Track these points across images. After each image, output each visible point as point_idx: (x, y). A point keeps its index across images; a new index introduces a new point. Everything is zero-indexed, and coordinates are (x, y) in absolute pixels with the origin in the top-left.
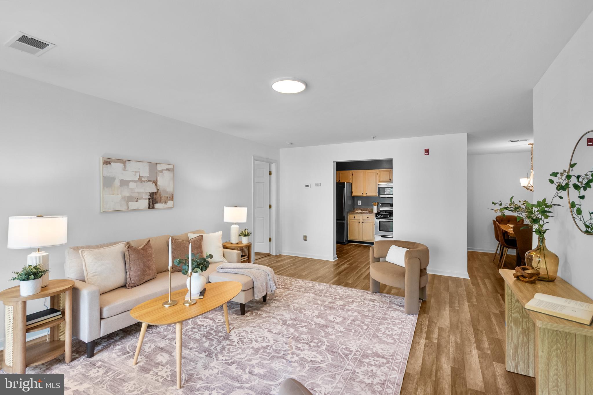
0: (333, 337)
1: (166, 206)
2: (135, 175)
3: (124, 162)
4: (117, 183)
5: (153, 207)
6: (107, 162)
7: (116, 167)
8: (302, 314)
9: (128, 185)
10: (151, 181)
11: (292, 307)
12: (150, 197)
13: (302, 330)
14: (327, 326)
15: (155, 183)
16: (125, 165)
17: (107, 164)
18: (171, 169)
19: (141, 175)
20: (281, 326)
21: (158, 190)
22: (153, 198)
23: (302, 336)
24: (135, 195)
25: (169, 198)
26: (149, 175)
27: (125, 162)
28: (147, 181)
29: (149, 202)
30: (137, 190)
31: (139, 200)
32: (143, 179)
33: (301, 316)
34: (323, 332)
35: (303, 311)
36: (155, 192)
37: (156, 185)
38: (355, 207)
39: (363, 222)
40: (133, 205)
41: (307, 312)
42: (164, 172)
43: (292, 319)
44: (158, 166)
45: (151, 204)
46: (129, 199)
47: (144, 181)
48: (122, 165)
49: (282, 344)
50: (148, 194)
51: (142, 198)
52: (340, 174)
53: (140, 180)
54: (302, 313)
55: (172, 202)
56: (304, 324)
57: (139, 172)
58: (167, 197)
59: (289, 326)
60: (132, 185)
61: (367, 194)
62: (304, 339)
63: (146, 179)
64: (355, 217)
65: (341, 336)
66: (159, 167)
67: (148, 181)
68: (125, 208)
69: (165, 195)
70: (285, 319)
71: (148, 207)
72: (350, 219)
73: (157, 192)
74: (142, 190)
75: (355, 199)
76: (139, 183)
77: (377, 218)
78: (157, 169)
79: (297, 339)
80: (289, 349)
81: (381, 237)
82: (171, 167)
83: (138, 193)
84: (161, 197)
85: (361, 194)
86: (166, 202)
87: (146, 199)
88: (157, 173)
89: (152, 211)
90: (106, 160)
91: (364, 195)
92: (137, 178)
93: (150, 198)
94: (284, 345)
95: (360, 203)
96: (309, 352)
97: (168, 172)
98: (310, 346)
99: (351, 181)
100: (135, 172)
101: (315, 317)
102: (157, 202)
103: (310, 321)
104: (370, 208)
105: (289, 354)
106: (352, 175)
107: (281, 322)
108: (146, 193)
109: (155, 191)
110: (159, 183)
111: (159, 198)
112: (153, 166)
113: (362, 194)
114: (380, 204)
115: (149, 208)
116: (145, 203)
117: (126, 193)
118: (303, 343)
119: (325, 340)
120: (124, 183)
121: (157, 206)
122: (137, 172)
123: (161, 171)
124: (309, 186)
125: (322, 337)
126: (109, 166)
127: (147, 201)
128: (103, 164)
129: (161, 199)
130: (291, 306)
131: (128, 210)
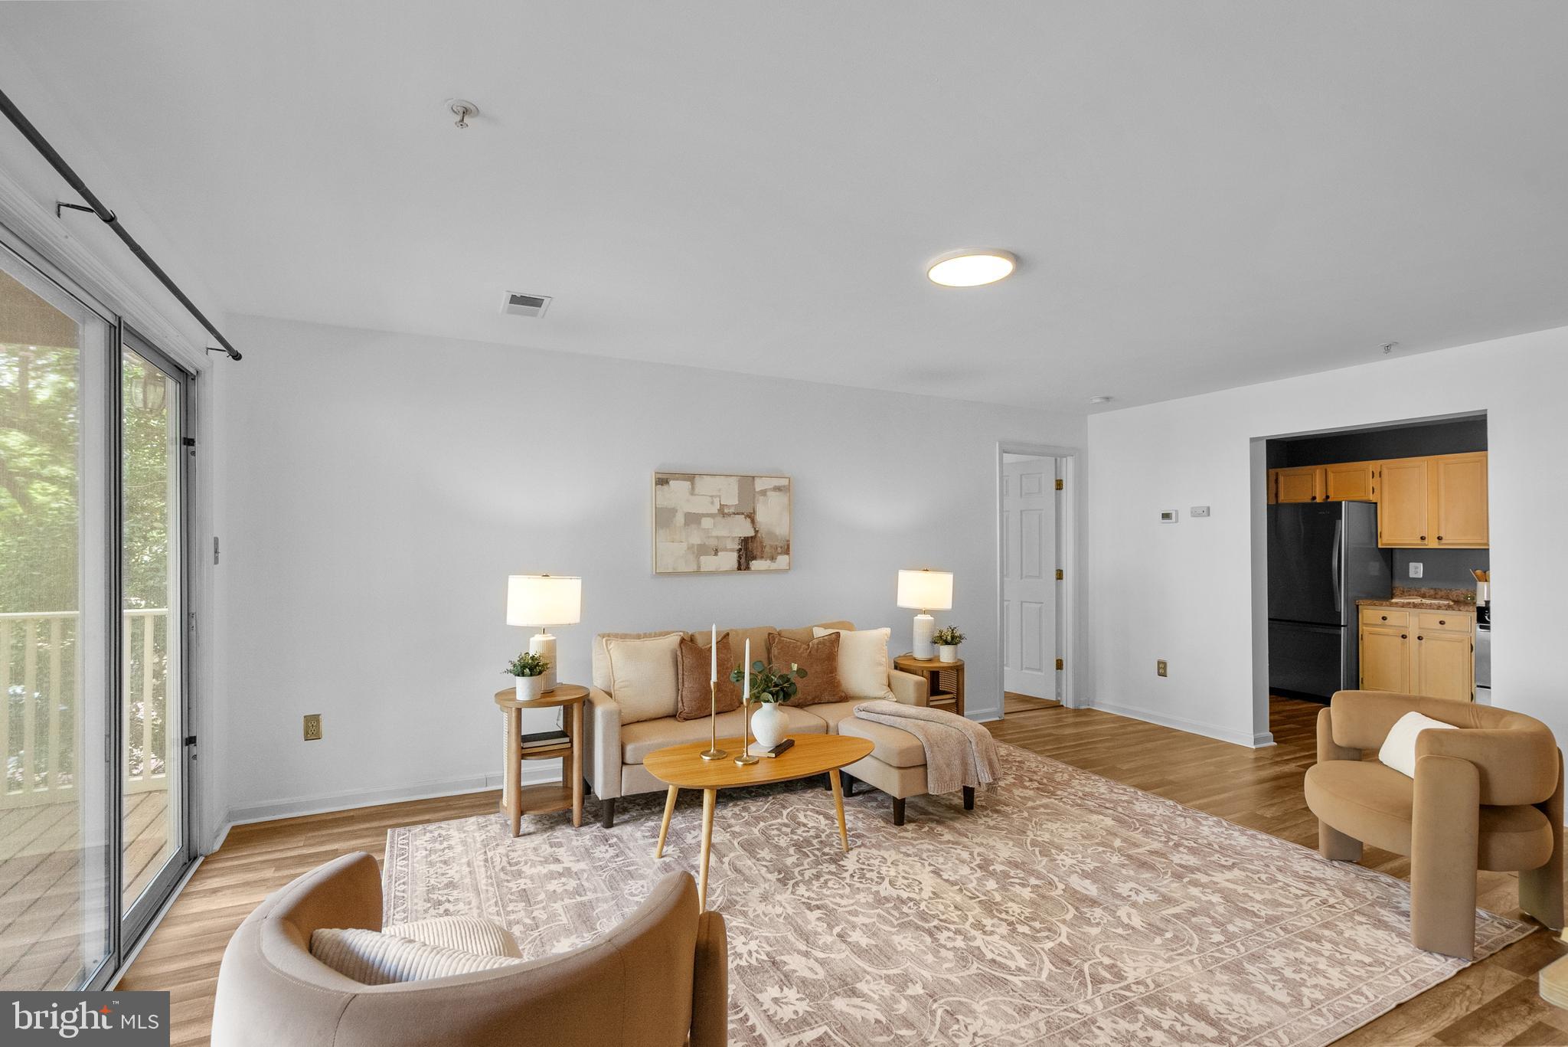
0: (1094, 931)
1: (774, 566)
2: (712, 503)
3: (691, 478)
4: (680, 519)
5: (748, 568)
6: (662, 481)
7: (678, 487)
8: (1045, 859)
9: (700, 523)
10: (743, 514)
11: (1032, 836)
12: (740, 547)
13: (1018, 892)
14: (1094, 903)
15: (751, 517)
16: (693, 484)
17: (662, 485)
18: (784, 486)
19: (722, 503)
20: (972, 868)
21: (756, 532)
22: (746, 549)
23: (1010, 904)
24: (713, 543)
25: (779, 549)
26: (739, 501)
27: (694, 477)
28: (734, 514)
29: (740, 557)
30: (715, 533)
31: (719, 554)
32: (726, 511)
33: (1041, 861)
34: (1072, 911)
35: (1053, 851)
36: (752, 537)
37: (753, 522)
38: (1397, 583)
39: (1420, 638)
40: (709, 562)
41: (1064, 857)
42: (769, 493)
43: (1010, 862)
44: (758, 482)
45: (743, 560)
46: (702, 550)
47: (729, 515)
48: (688, 484)
49: (946, 906)
50: (737, 541)
51: (725, 550)
52: (1331, 476)
53: (722, 512)
54: (1046, 856)
55: (786, 557)
56: (1033, 881)
57: (720, 497)
58: (776, 546)
59: (993, 874)
60: (707, 523)
61: (1443, 541)
62: (1007, 912)
63: (732, 510)
64: (1384, 618)
65: (1119, 935)
66: (759, 485)
67: (738, 514)
68: (693, 568)
69: (772, 543)
70: (992, 856)
71: (736, 566)
72: (1366, 625)
73: (755, 535)
74: (723, 533)
75: (1397, 556)
76: (719, 519)
77: (1482, 627)
78: (755, 489)
79: (990, 907)
80: (956, 919)
82: (784, 482)
83: (717, 537)
84: (763, 547)
85: (1419, 542)
86: (773, 558)
87: (732, 550)
88: (754, 498)
89: (744, 576)
90: (660, 476)
91: (1433, 544)
92: (715, 510)
93: (741, 549)
94: (952, 908)
95: (1416, 570)
96: (1001, 942)
97: (777, 493)
98: (1014, 930)
99: (1372, 498)
100: (712, 496)
101: (1077, 872)
102: (754, 558)
103: (1056, 879)
104: (1460, 591)
105: (949, 929)
106: (1377, 475)
107: (978, 861)
108: (734, 538)
109: (752, 533)
110: (760, 517)
111: (760, 550)
112: (747, 482)
113: (1423, 538)
115: (739, 569)
116: (730, 559)
117: (696, 539)
118: (1002, 920)
119: (1064, 930)
120: (693, 519)
121: (755, 565)
122: (716, 496)
123: (764, 493)
124: (1174, 516)
125: (1064, 922)
126: (665, 487)
127: (735, 555)
128: (656, 484)
129: (762, 552)
130: (1029, 833)
131: (698, 572)
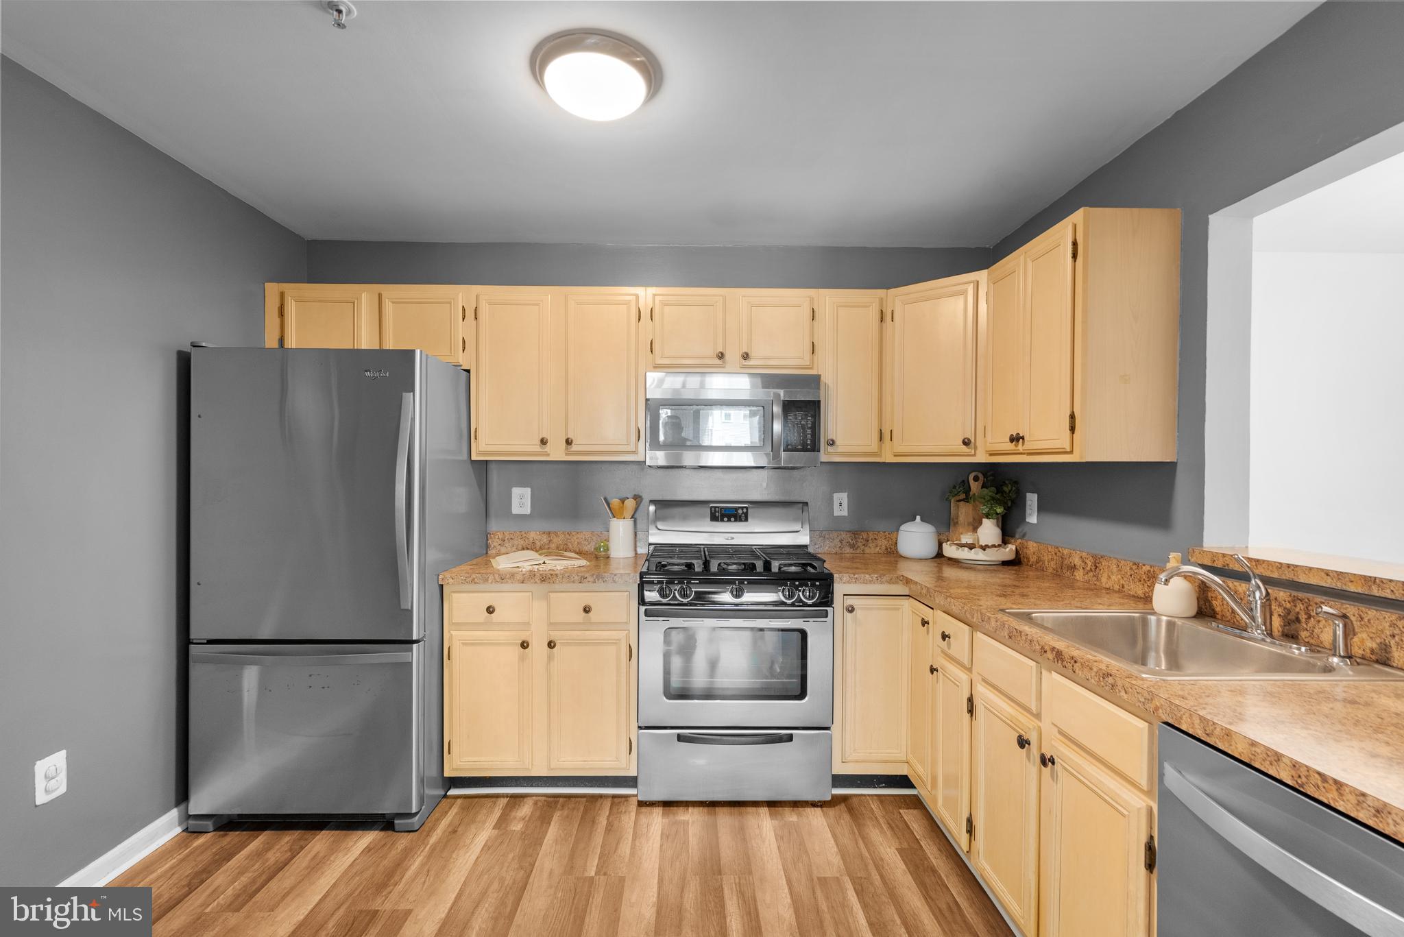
38: (494, 526)
39: (551, 645)
52: (389, 307)
61: (574, 448)
64: (490, 610)
72: (459, 626)
75: (494, 476)
77: (647, 613)
81: (680, 738)
85: (538, 448)
91: (556, 452)
95: (521, 500)
99: (465, 361)
104: (584, 534)
106: (470, 314)
113: (543, 442)
114: (652, 508)
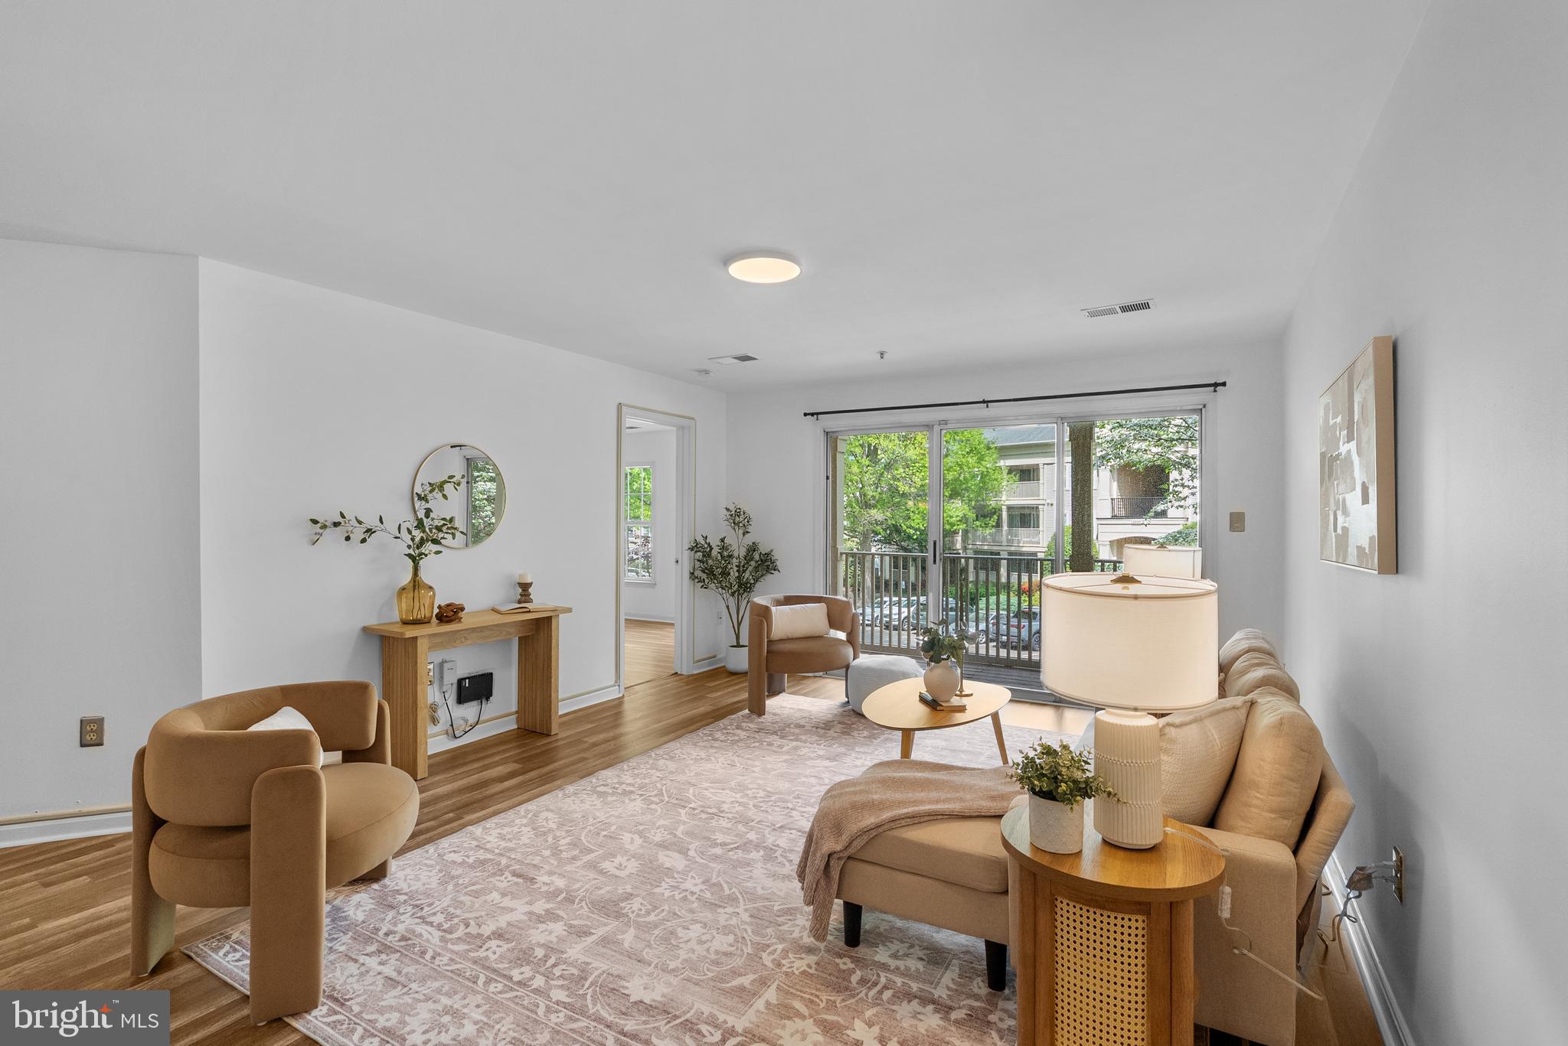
0: (661, 822)
8: (714, 880)
11: (740, 910)
13: (727, 837)
14: (663, 846)
20: (778, 846)
23: (729, 825)
33: (718, 876)
34: (679, 833)
35: (708, 895)
41: (694, 889)
43: (748, 864)
49: (774, 810)
54: (714, 885)
56: (718, 851)
59: (757, 847)
62: (728, 818)
65: (641, 824)
70: (769, 866)
79: (746, 821)
80: (761, 804)
94: (769, 810)
98: (718, 809)
101: (678, 873)
103: (698, 859)
105: (762, 798)
107: (778, 854)
118: (730, 813)
119: (684, 818)
125: (684, 823)
130: (745, 917)
